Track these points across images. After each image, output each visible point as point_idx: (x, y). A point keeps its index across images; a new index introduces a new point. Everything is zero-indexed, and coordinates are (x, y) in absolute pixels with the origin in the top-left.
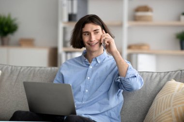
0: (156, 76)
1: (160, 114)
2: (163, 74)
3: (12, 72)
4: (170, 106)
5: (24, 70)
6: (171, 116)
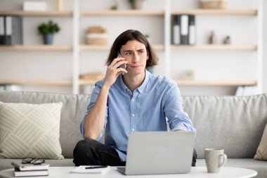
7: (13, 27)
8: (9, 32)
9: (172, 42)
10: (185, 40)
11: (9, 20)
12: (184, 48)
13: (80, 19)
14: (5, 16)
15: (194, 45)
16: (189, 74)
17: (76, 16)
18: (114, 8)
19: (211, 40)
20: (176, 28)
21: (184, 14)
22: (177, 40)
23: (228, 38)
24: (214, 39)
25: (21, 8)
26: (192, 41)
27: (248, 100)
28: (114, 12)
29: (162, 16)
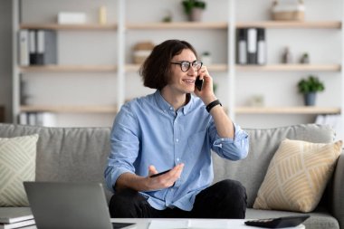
0: (262, 134)
1: (289, 178)
2: (269, 132)
3: (52, 137)
4: (301, 168)
5: (69, 133)
6: (307, 180)
7: (46, 43)
8: (41, 49)
9: (237, 61)
10: (252, 59)
11: (41, 35)
12: (252, 68)
13: (126, 33)
14: (36, 30)
15: (264, 64)
16: (258, 100)
17: (122, 29)
18: (167, 20)
19: (284, 58)
20: (242, 44)
21: (252, 28)
22: (243, 58)
23: (306, 56)
24: (288, 56)
25: (56, 20)
26: (261, 59)
27: (273, 134)
28: (167, 25)
29: (225, 30)
